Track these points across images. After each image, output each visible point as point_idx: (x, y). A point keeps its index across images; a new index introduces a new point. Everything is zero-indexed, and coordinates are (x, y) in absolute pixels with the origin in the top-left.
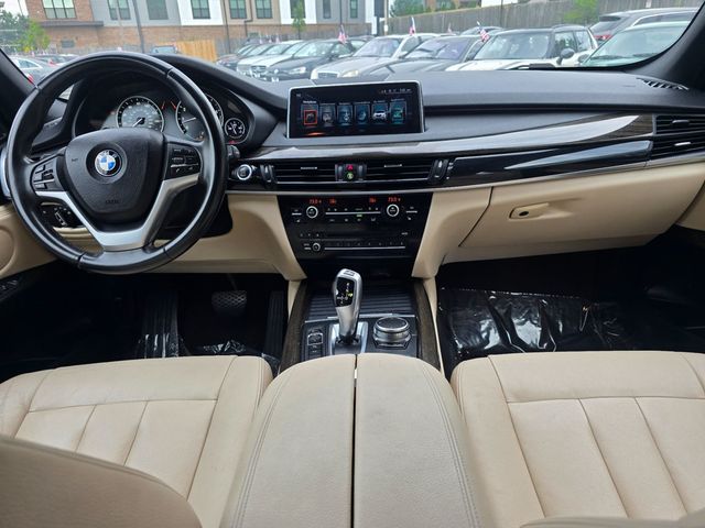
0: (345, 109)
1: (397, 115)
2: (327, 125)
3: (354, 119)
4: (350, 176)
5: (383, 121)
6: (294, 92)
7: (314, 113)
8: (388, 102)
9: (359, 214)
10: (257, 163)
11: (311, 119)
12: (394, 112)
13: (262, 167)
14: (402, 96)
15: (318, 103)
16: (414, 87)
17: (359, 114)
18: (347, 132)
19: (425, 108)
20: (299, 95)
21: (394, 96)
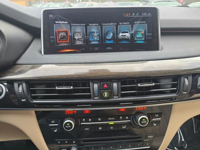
0: (94, 29)
1: (139, 35)
2: (78, 43)
3: (102, 38)
4: (106, 94)
5: (128, 40)
6: (47, 13)
7: (66, 32)
8: (132, 24)
9: (111, 123)
10: (11, 83)
11: (63, 38)
12: (137, 32)
13: (16, 85)
14: (144, 19)
15: (69, 23)
16: (154, 11)
17: (107, 33)
18: (96, 49)
19: (162, 29)
20: (51, 16)
21: (137, 19)
